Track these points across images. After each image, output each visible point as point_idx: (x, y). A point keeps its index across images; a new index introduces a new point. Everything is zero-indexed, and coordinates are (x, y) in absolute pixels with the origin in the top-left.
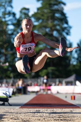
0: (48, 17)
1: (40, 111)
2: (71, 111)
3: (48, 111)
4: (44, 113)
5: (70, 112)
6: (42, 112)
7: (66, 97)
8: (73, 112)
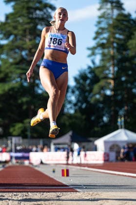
0: (25, 31)
1: (4, 196)
2: (58, 196)
3: (18, 196)
4: (9, 200)
5: (56, 198)
6: (7, 199)
7: (54, 171)
8: (61, 198)
